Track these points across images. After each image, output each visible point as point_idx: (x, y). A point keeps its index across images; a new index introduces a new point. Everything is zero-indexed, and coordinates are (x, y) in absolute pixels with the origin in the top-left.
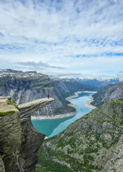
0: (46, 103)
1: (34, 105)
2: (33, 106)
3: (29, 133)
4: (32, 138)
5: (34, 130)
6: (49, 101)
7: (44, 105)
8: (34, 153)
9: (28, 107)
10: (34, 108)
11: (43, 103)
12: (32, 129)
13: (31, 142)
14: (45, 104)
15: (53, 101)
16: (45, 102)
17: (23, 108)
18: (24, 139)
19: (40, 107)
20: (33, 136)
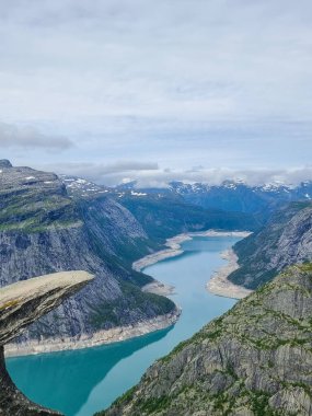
0: (62, 292)
1: (15, 305)
2: (10, 309)
5: (17, 402)
6: (76, 286)
7: (53, 301)
10: (14, 316)
11: (51, 293)
12: (10, 400)
14: (57, 295)
16: (59, 289)
19: (39, 308)
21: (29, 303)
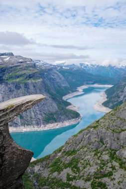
0: (32, 103)
1: (13, 106)
2: (10, 108)
3: (6, 150)
4: (12, 158)
5: (14, 146)
6: (37, 100)
7: (28, 106)
8: (17, 180)
9: (3, 110)
10: (12, 111)
11: (27, 103)
12: (11, 144)
13: (11, 164)
14: (30, 104)
15: (42, 99)
16: (31, 101)
19: (22, 109)
20: (14, 154)
21: (18, 106)
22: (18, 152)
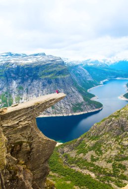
1: (39, 104)
2: (37, 106)
3: (34, 140)
4: (39, 146)
5: (40, 136)
6: (59, 98)
8: (43, 163)
9: (31, 107)
10: (38, 108)
11: (51, 100)
12: (38, 135)
13: (38, 151)
14: (53, 102)
15: (63, 97)
16: (54, 99)
17: (24, 109)
18: (28, 147)
19: (47, 106)
20: (40, 143)
22: (44, 142)
